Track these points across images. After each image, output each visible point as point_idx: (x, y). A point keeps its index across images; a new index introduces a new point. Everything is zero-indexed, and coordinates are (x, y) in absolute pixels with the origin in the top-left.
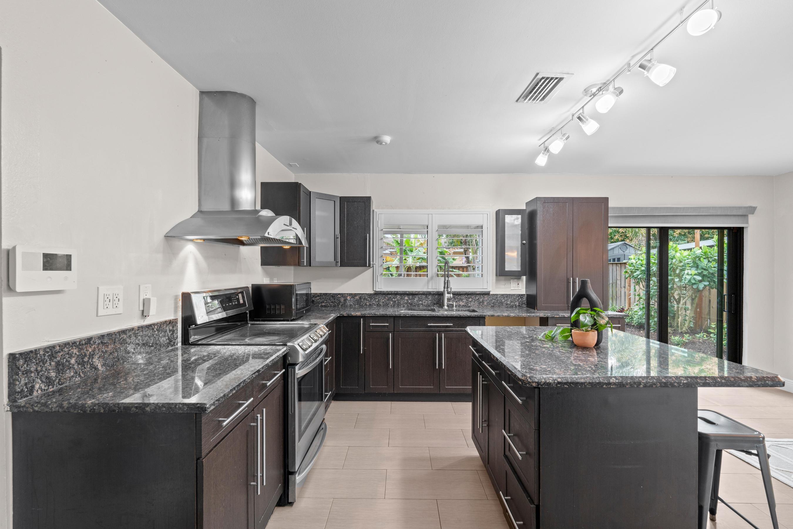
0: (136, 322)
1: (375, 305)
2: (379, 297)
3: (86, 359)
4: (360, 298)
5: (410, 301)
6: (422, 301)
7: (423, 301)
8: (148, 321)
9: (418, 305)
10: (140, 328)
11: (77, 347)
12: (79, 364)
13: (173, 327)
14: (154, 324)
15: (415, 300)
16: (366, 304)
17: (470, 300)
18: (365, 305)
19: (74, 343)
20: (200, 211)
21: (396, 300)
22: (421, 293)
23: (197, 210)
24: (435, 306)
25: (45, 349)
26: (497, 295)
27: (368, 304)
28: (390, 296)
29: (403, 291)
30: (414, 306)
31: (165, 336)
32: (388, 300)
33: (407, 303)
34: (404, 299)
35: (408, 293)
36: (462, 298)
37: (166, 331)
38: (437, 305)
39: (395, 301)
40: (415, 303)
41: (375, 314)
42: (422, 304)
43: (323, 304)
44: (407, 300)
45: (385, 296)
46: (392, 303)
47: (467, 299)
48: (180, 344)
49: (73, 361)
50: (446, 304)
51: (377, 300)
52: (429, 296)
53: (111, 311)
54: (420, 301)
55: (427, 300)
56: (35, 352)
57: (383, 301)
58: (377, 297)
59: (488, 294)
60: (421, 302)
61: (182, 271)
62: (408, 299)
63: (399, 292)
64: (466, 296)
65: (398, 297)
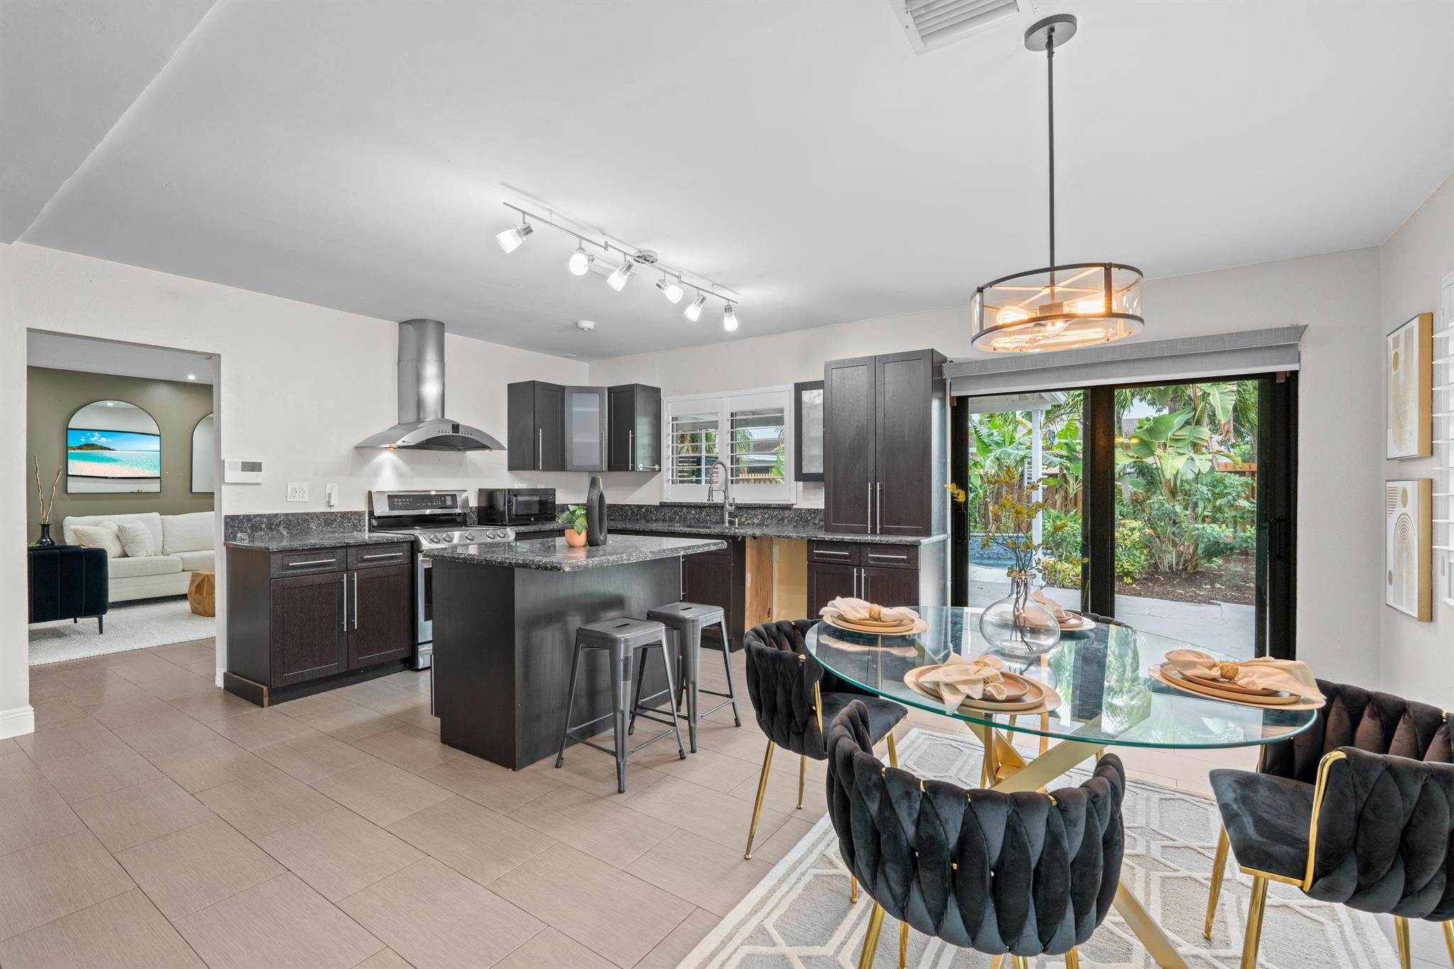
0: (323, 509)
1: (661, 520)
3: (273, 527)
4: (647, 511)
8: (333, 510)
9: (706, 522)
10: (324, 514)
11: (267, 518)
12: (268, 528)
13: (359, 517)
14: (338, 513)
17: (767, 516)
19: (265, 515)
20: (399, 424)
21: (682, 513)
23: (397, 423)
25: (243, 516)
26: (801, 509)
27: (654, 518)
28: (676, 509)
29: (687, 503)
30: (702, 522)
31: (350, 522)
32: (674, 514)
33: (694, 519)
34: (690, 513)
35: (693, 504)
37: (351, 519)
39: (681, 516)
40: (702, 519)
42: (710, 520)
43: (612, 517)
45: (670, 508)
46: (678, 517)
48: (367, 531)
49: (263, 526)
50: (727, 521)
51: (663, 513)
53: (297, 499)
54: (708, 516)
55: (716, 515)
56: (238, 516)
57: (669, 514)
58: (663, 510)
59: (788, 508)
60: (709, 518)
61: (376, 473)
62: (695, 513)
63: (684, 504)
65: (685, 510)
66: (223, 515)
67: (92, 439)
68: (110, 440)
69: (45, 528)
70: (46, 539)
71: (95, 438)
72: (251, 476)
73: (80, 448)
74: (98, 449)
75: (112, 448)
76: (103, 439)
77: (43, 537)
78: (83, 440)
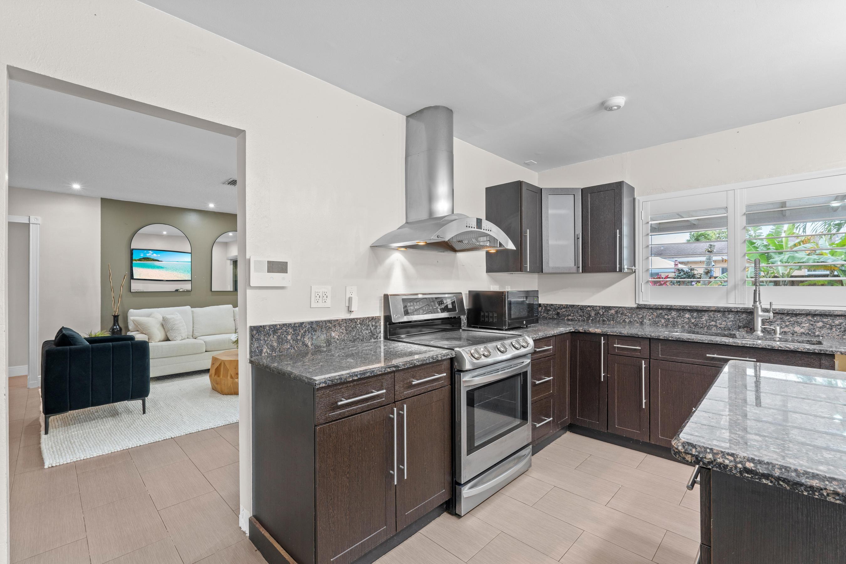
0: (343, 315)
1: (637, 323)
2: (644, 313)
3: (299, 338)
4: (617, 312)
5: (693, 321)
6: (716, 322)
7: (718, 322)
8: (352, 316)
9: (709, 327)
10: (345, 321)
11: (292, 327)
12: (293, 340)
13: (376, 323)
14: (357, 319)
15: (703, 320)
16: (624, 320)
17: (820, 324)
18: (623, 322)
19: (290, 324)
20: (407, 223)
21: (670, 317)
22: (713, 309)
23: (405, 222)
24: (740, 330)
25: (270, 326)
27: (627, 320)
28: (661, 311)
29: (680, 306)
30: (702, 327)
31: (367, 329)
32: (658, 316)
33: (688, 323)
34: (683, 317)
35: (689, 308)
36: (799, 320)
37: (369, 326)
38: (746, 329)
39: (669, 319)
40: (702, 324)
41: (620, 333)
43: (570, 318)
44: (688, 318)
45: (652, 311)
46: (663, 321)
47: (811, 323)
48: (382, 339)
49: (289, 337)
50: (760, 329)
51: (641, 316)
52: (729, 314)
53: (321, 305)
54: (713, 321)
55: (725, 321)
56: (264, 327)
57: (650, 317)
58: (640, 312)
60: (713, 323)
61: (388, 276)
62: (690, 317)
63: (675, 307)
64: (810, 318)
65: (674, 313)
66: (248, 325)
67: (148, 255)
68: (159, 255)
69: (116, 318)
70: (116, 326)
71: (150, 254)
72: (277, 278)
73: (140, 260)
74: (151, 261)
75: (160, 260)
76: (155, 255)
77: (114, 325)
78: (142, 255)
